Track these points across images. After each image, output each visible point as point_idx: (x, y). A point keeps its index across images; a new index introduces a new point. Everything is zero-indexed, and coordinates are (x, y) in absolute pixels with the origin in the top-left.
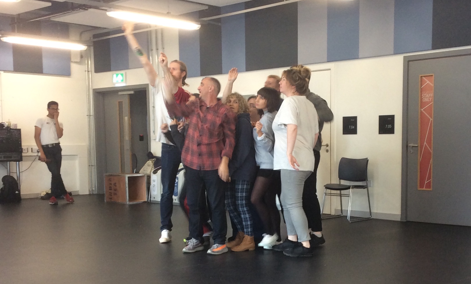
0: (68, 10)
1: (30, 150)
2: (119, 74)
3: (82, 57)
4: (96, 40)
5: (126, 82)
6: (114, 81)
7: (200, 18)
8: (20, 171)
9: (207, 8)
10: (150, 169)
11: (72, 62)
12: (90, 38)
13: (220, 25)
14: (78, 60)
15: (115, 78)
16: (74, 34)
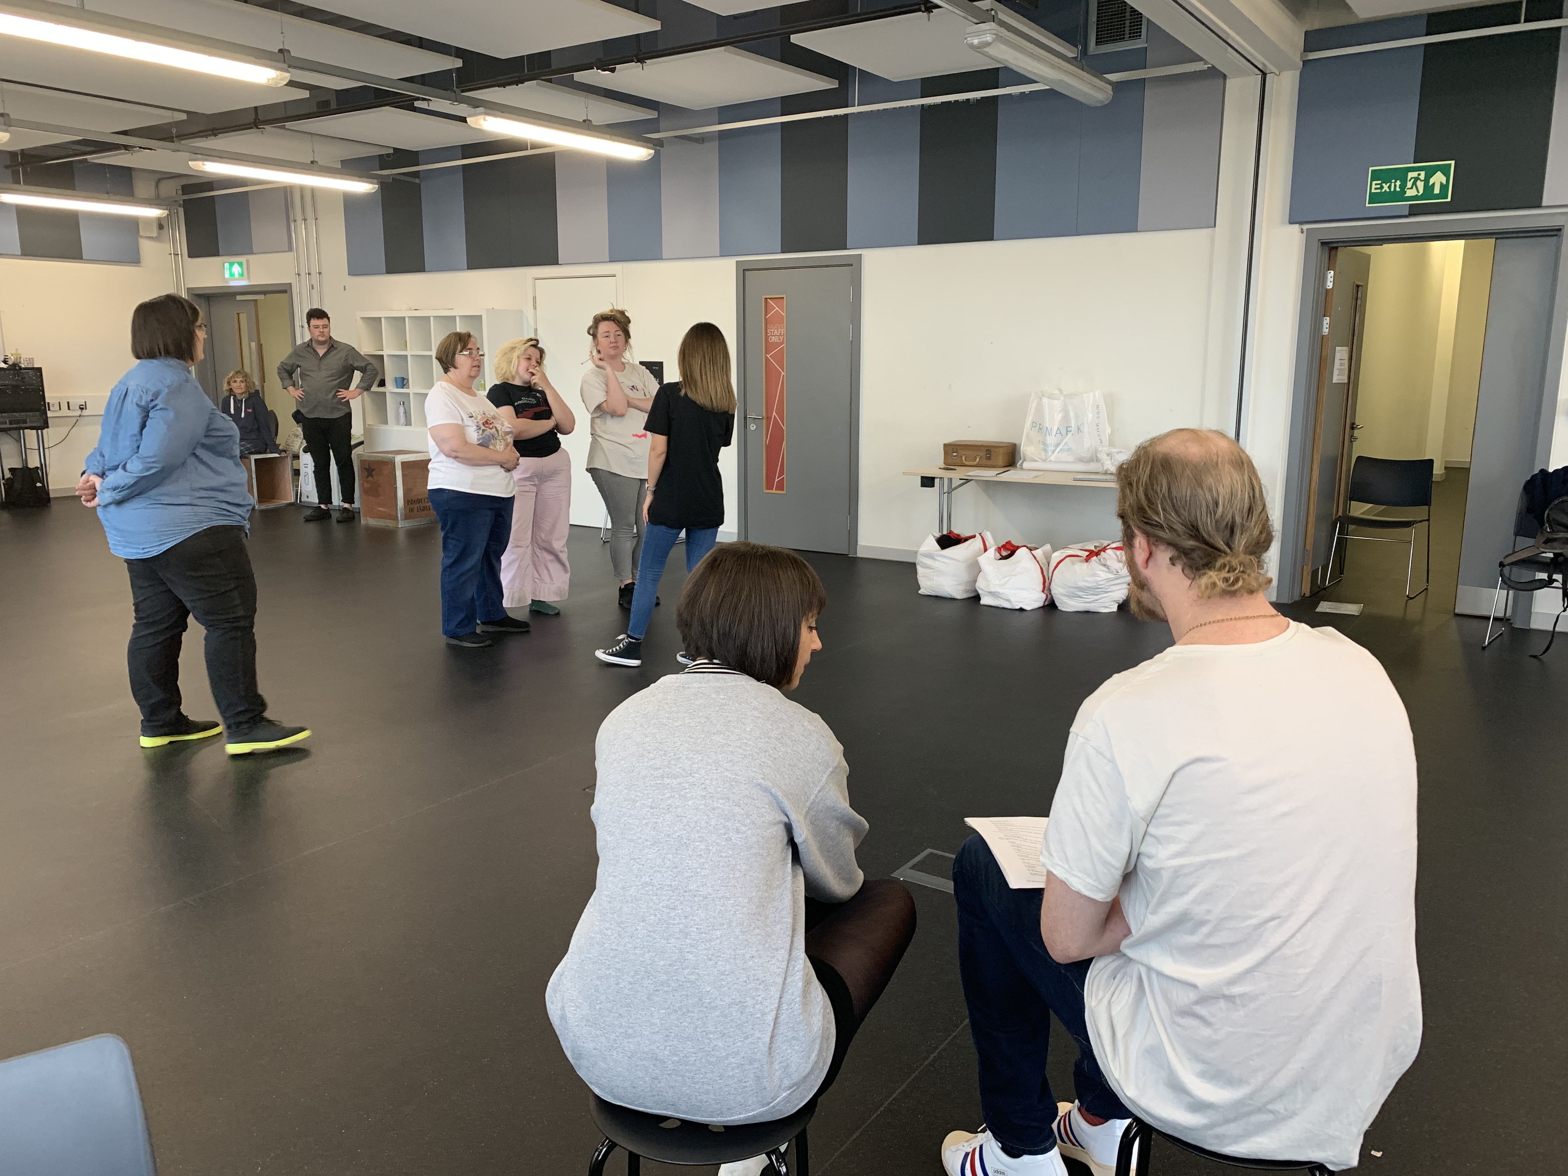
1: (64, 406)
2: (234, 263)
3: (161, 227)
4: (187, 196)
5: (249, 278)
6: (227, 275)
8: (46, 446)
9: (391, 151)
10: (299, 443)
11: (142, 237)
12: (177, 192)
13: (418, 182)
14: (155, 234)
15: (228, 271)
16: (142, 187)
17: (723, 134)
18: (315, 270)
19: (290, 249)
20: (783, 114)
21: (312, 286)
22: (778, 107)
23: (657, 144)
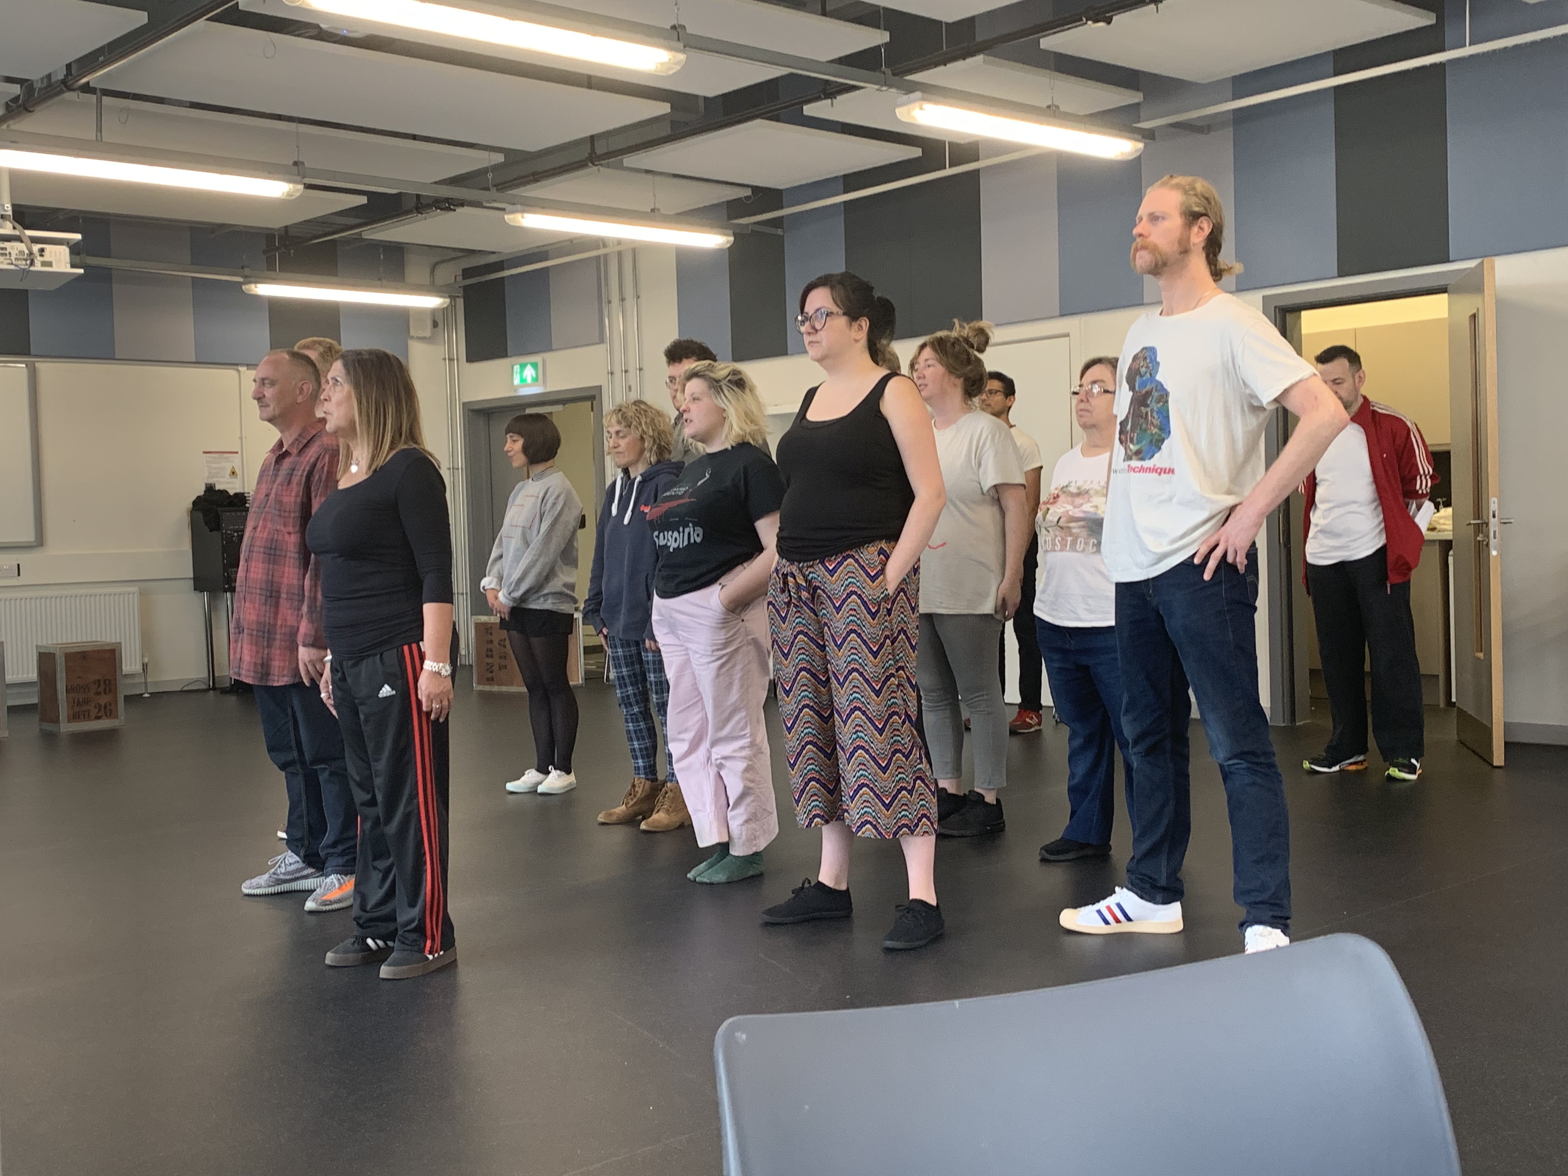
0: (408, 212)
2: (528, 364)
3: (435, 325)
4: (469, 282)
5: (544, 383)
6: (517, 381)
7: (730, 218)
9: (748, 192)
11: (412, 337)
12: (455, 279)
13: (782, 234)
14: (428, 333)
15: (518, 375)
16: (416, 270)
17: (1240, 115)
18: (633, 367)
19: (602, 340)
20: (1336, 74)
21: (630, 387)
22: (1330, 66)
23: (1148, 136)
